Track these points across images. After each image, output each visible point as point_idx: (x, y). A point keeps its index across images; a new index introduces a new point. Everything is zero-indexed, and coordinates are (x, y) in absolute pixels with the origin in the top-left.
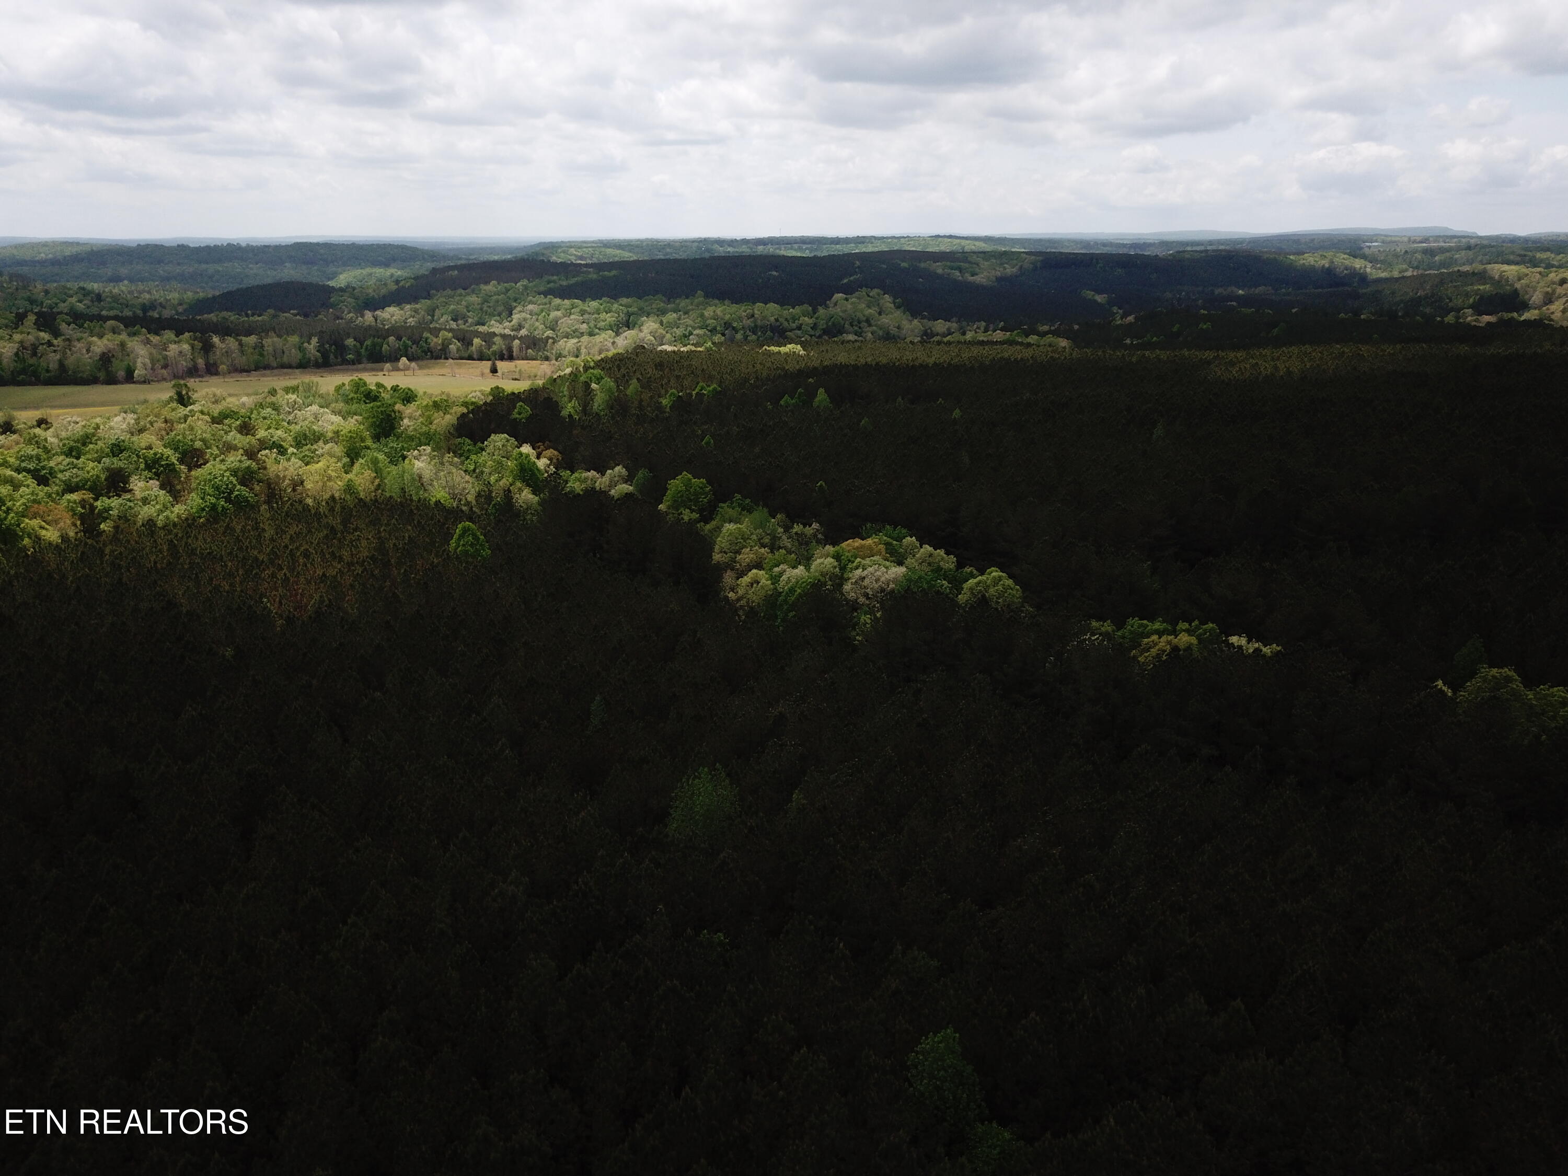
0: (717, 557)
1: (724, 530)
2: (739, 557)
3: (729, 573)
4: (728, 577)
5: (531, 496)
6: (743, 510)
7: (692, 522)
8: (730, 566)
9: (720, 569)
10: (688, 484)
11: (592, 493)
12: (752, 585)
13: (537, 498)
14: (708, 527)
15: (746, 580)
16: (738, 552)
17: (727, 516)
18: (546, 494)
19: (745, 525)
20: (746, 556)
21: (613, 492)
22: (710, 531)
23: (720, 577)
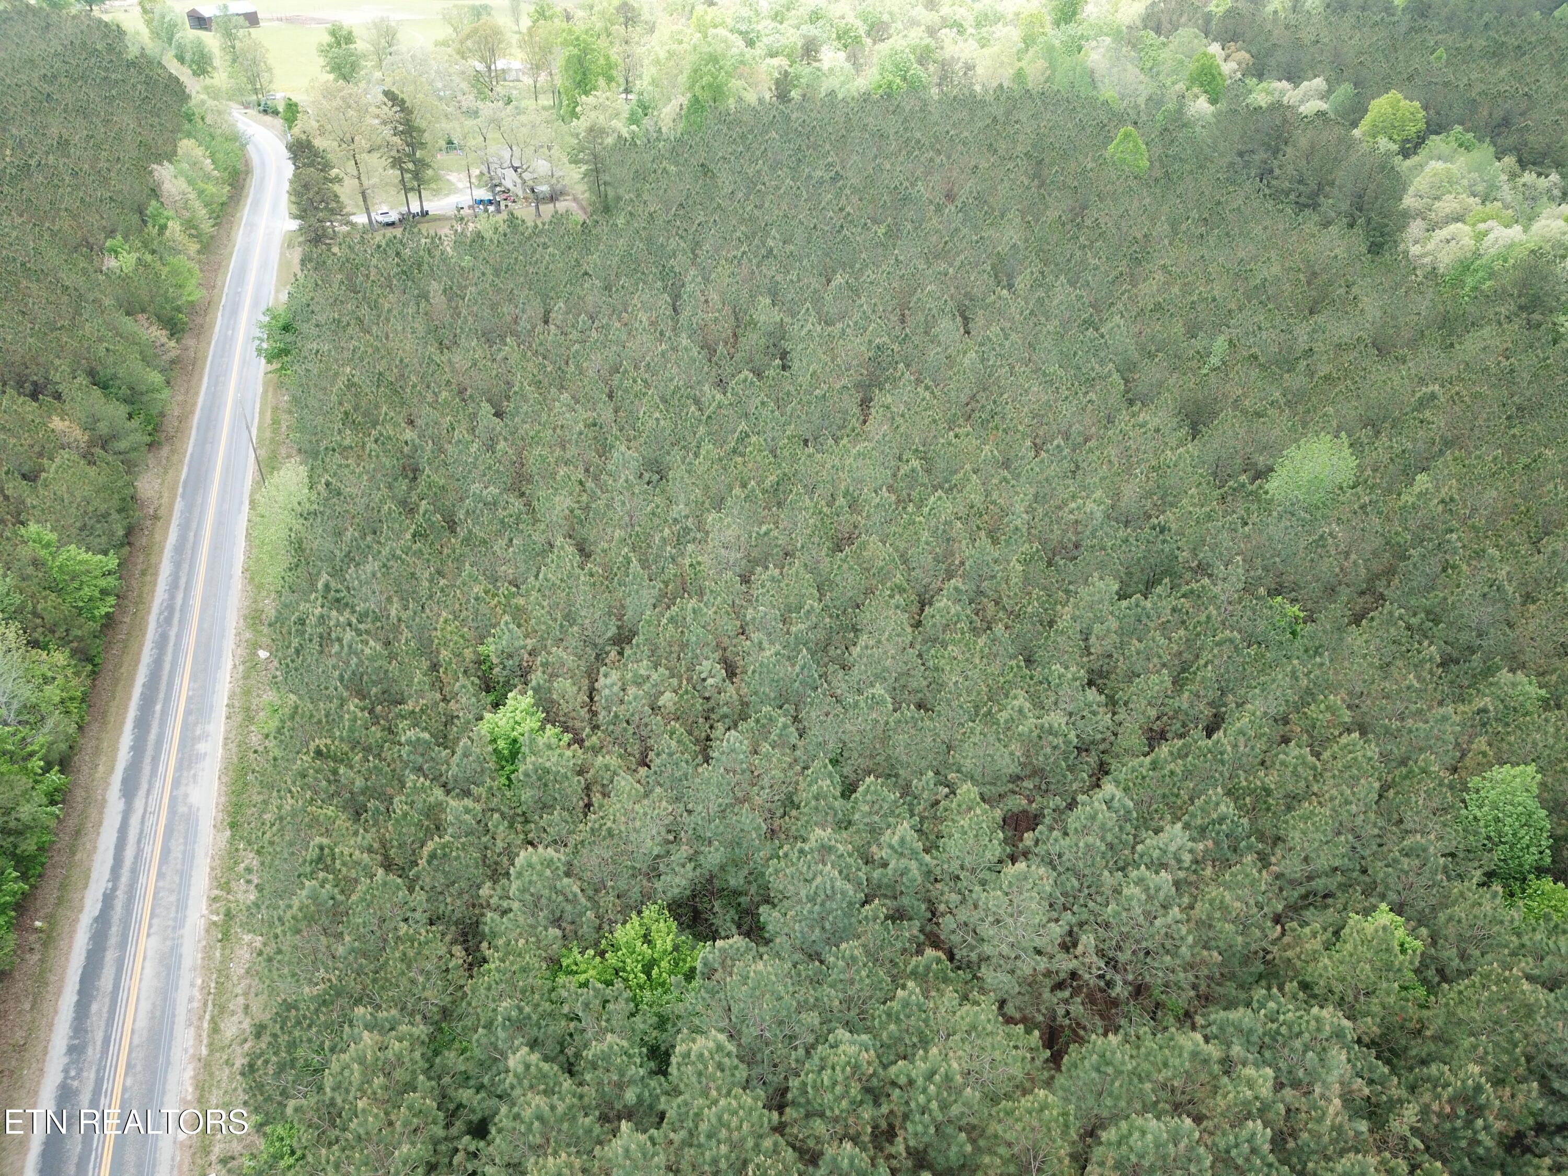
0: (1409, 201)
1: (1427, 169)
2: (1437, 204)
3: (1419, 221)
4: (1416, 228)
5: (1207, 105)
6: (1460, 145)
7: (1388, 154)
8: (1421, 215)
9: (1406, 216)
10: (1395, 106)
11: (1277, 107)
12: (1448, 241)
13: (1212, 108)
14: (1408, 163)
15: (1442, 234)
16: (1437, 198)
17: (1436, 152)
18: (1222, 106)
19: (1460, 164)
20: (1448, 205)
21: (1302, 109)
22: (1410, 169)
23: (1402, 228)
